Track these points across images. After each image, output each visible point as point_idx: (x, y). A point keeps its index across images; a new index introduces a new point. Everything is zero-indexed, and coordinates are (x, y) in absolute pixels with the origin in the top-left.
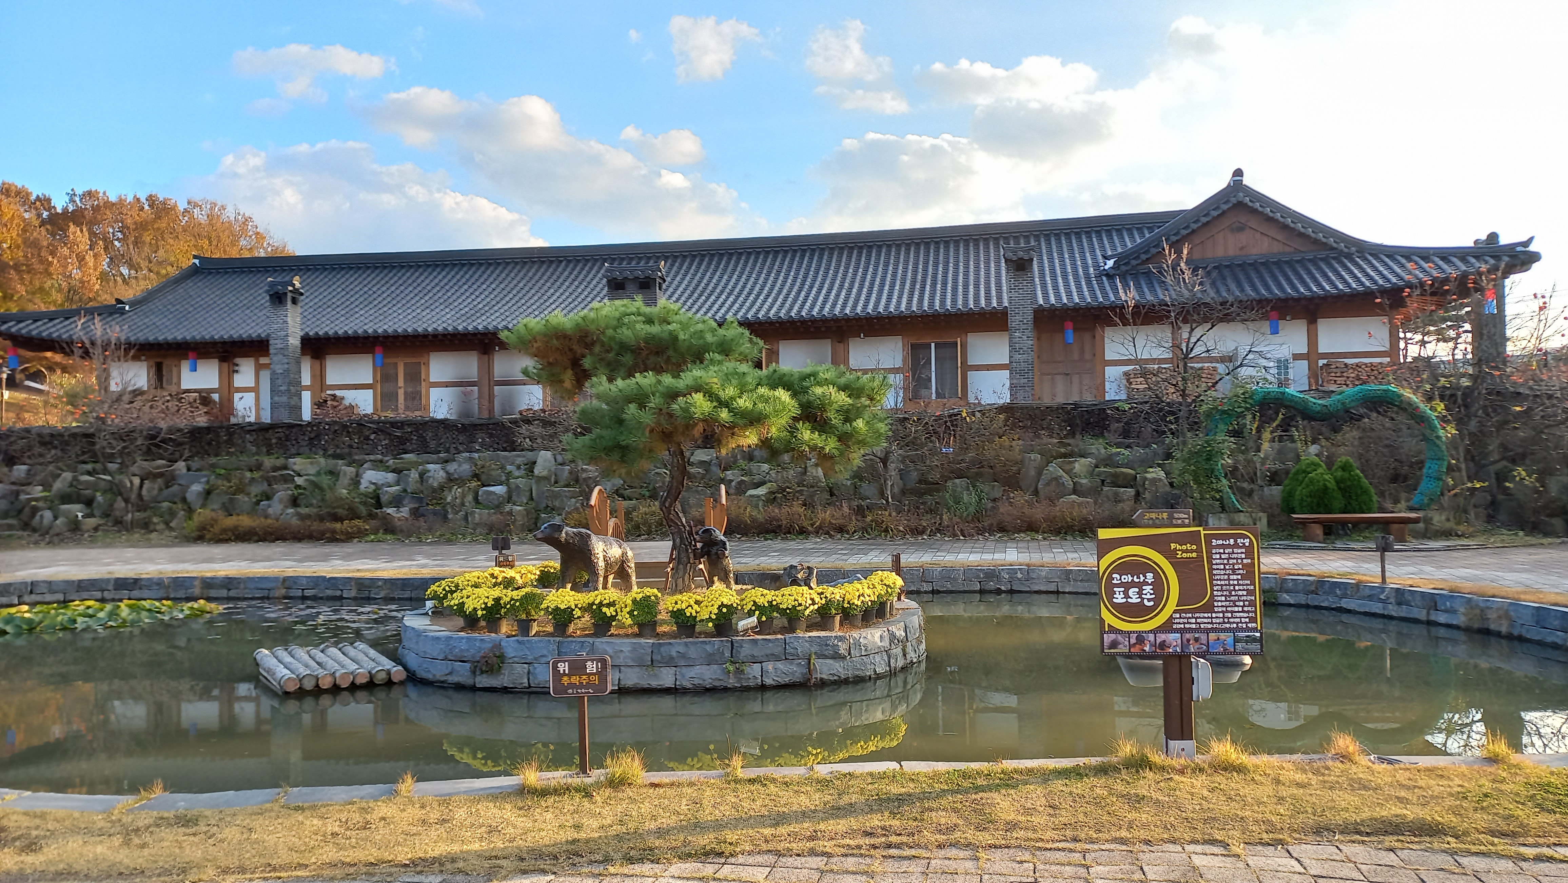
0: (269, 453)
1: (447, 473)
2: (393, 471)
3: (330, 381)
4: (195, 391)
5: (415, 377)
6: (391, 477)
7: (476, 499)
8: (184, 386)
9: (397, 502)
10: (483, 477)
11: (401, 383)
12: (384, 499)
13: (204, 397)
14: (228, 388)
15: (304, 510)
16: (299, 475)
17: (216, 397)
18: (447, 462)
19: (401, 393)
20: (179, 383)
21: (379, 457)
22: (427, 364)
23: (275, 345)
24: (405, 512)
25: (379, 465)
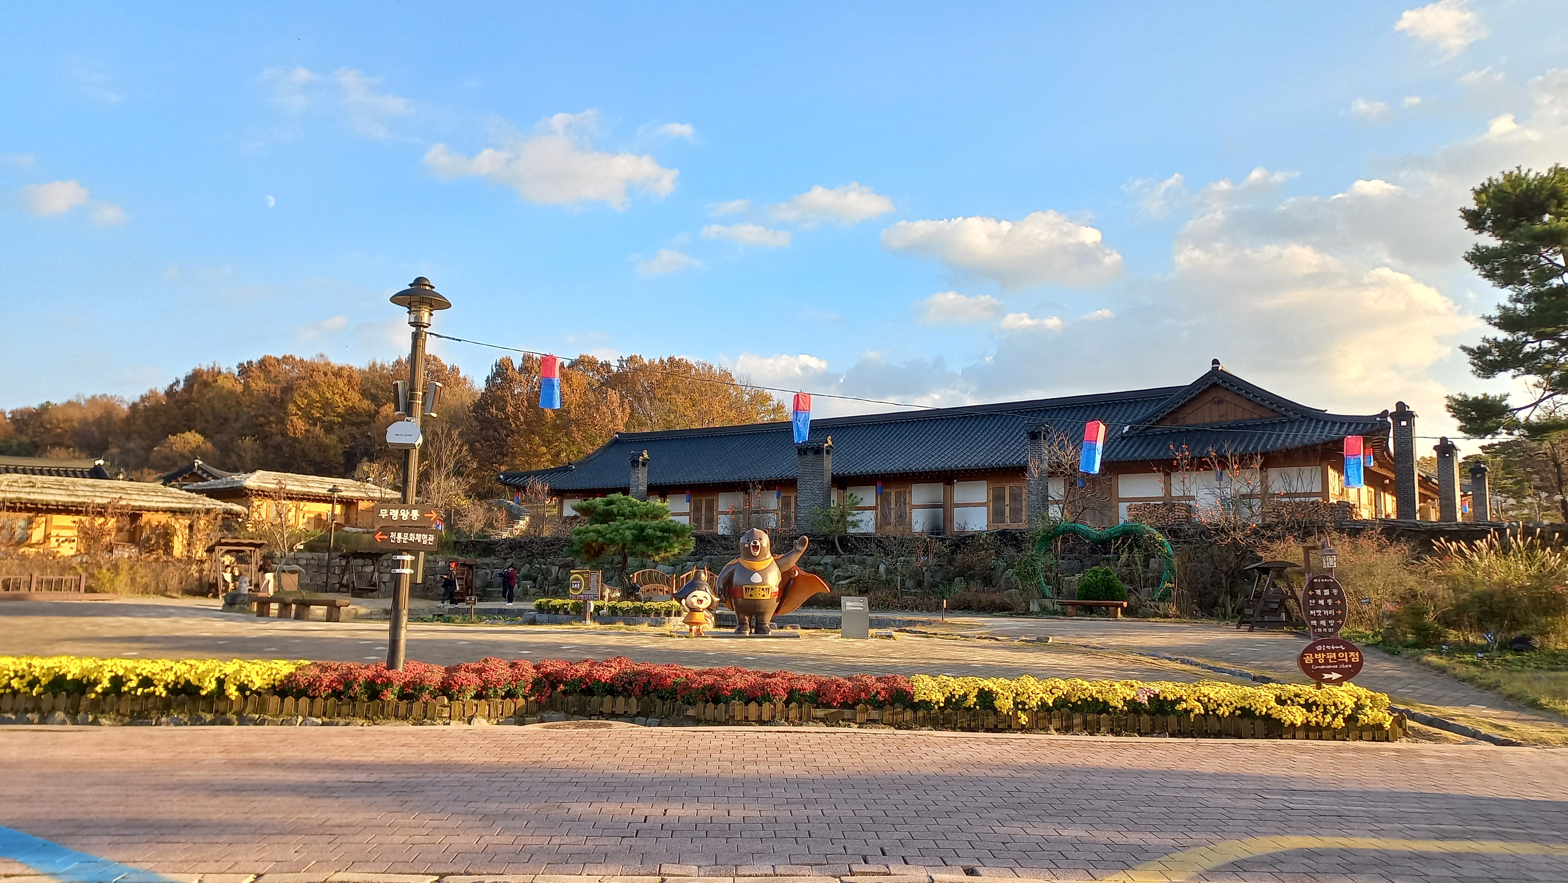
11: (703, 513)
19: (703, 518)
22: (717, 501)
23: (632, 490)
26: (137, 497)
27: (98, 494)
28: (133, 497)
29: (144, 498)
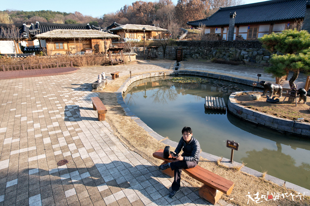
0: (226, 47)
1: (258, 53)
2: (247, 52)
3: (239, 32)
4: (217, 34)
5: (256, 31)
6: (247, 53)
7: (262, 58)
8: (215, 33)
9: (247, 58)
10: (265, 54)
11: (253, 32)
12: (244, 57)
13: (218, 35)
14: (222, 33)
15: (230, 58)
16: (231, 51)
17: (220, 35)
18: (258, 50)
19: (253, 34)
20: (215, 32)
21: (245, 48)
22: (259, 28)
23: (230, 25)
24: (248, 60)
25: (245, 50)
26: (90, 34)
27: (79, 34)
28: (89, 34)
29: (92, 34)
